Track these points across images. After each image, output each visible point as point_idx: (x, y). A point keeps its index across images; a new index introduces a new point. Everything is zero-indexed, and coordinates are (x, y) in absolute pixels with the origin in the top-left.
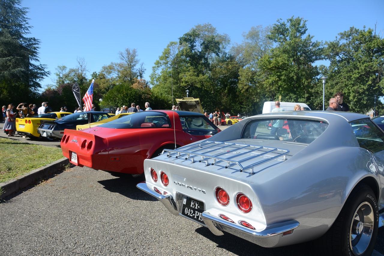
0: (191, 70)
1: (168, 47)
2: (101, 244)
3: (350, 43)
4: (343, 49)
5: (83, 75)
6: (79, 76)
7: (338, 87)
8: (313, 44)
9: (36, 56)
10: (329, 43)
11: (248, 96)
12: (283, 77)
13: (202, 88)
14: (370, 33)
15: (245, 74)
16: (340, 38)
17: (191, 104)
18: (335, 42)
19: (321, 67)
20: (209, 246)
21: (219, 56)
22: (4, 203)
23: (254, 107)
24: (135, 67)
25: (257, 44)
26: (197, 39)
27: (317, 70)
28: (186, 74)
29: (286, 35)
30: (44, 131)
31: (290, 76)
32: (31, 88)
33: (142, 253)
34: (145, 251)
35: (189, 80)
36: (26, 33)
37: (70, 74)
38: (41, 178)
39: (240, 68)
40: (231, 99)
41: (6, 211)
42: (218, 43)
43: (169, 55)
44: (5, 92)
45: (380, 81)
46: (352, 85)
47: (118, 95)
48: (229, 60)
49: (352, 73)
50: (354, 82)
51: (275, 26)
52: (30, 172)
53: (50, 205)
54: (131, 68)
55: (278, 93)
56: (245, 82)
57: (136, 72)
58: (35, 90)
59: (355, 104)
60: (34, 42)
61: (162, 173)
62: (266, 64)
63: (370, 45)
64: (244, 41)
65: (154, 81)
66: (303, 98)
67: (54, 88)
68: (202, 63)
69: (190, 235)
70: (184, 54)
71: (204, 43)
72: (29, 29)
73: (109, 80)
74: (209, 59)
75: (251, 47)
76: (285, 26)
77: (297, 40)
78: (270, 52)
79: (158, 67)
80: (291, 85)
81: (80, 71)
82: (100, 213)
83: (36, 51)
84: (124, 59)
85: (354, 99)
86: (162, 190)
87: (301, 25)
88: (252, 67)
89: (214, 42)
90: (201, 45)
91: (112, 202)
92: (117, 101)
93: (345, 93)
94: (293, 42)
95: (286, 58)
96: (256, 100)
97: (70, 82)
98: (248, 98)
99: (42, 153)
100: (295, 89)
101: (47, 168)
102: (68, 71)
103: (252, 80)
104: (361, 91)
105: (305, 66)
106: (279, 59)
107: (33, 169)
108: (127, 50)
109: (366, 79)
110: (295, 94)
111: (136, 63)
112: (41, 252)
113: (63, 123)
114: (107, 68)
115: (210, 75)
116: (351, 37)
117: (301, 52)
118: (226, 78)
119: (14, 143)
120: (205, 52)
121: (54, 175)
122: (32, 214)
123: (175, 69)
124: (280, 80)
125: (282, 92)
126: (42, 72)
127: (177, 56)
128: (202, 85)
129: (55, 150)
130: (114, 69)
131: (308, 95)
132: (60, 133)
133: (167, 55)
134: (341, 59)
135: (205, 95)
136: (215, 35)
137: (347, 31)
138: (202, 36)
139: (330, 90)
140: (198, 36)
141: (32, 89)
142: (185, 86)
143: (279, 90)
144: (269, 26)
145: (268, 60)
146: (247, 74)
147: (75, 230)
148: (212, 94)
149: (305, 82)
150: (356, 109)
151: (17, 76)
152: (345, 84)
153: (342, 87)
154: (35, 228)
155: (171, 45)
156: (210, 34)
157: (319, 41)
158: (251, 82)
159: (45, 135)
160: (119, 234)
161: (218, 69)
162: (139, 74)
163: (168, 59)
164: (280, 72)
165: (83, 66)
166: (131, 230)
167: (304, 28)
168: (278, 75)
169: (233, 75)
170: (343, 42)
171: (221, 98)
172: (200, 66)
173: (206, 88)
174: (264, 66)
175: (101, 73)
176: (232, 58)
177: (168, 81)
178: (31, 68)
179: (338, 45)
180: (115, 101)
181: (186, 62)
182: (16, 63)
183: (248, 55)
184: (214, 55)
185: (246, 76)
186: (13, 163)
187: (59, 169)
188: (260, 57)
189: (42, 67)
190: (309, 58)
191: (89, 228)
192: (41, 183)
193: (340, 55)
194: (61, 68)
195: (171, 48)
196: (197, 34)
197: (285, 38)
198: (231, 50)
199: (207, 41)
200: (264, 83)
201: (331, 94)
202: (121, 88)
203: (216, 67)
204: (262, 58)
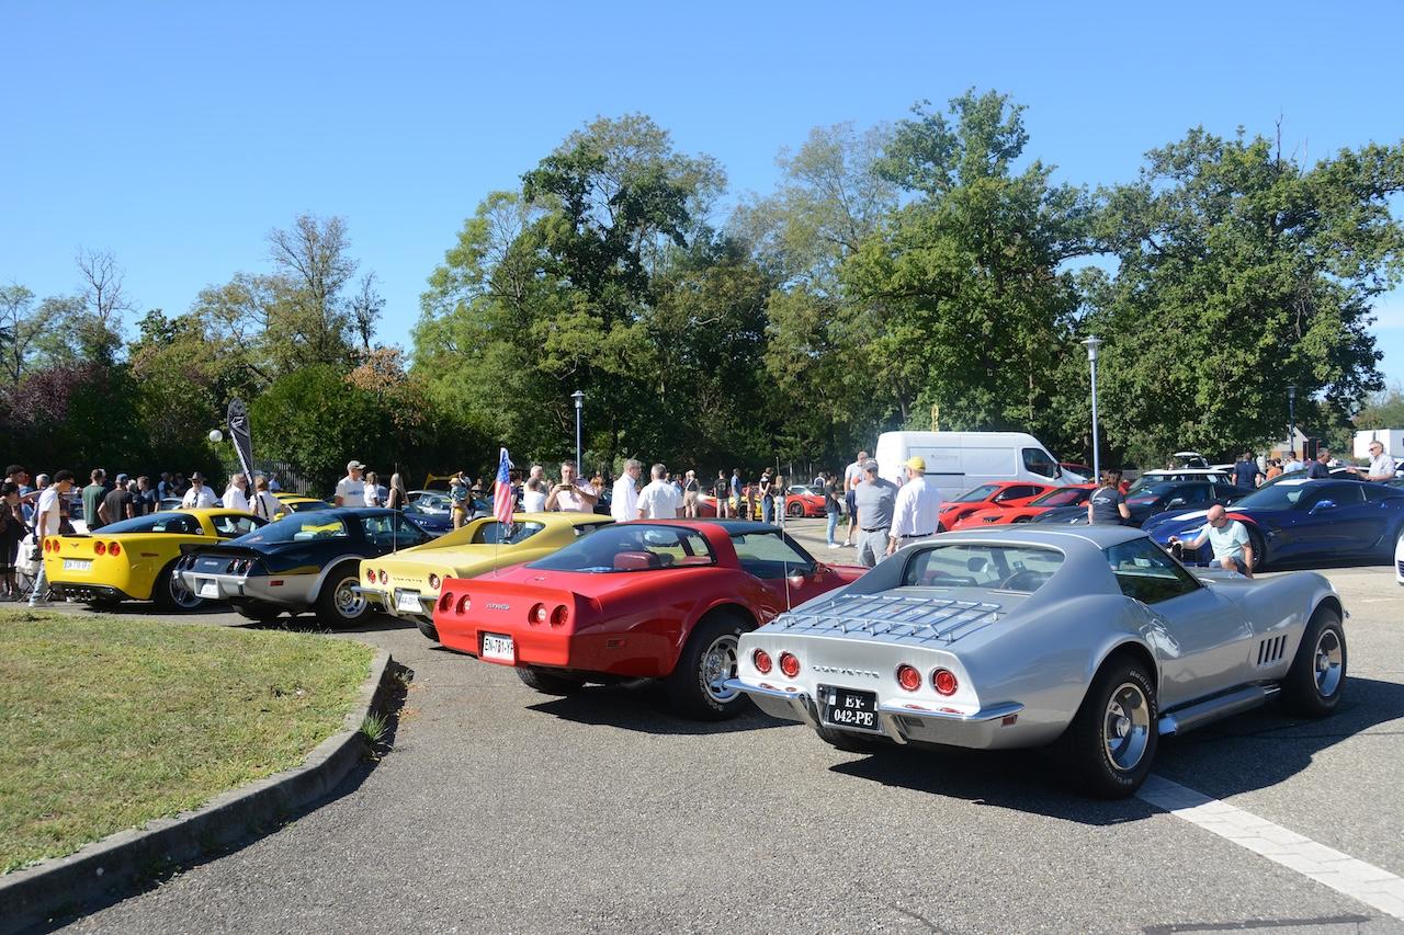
0: (579, 306)
1: (482, 213)
3: (1188, 190)
4: (1164, 212)
5: (108, 326)
6: (91, 330)
7: (1151, 358)
8: (1052, 195)
10: (1111, 190)
12: (941, 326)
13: (621, 373)
14: (1261, 153)
15: (793, 313)
16: (1152, 172)
18: (1135, 189)
19: (1086, 274)
21: (686, 246)
24: (338, 294)
25: (832, 196)
26: (593, 178)
27: (1072, 288)
28: (561, 323)
29: (945, 164)
30: (205, 581)
31: (967, 321)
35: (572, 346)
37: (47, 323)
39: (770, 290)
42: (680, 193)
43: (486, 244)
45: (1304, 334)
46: (1203, 352)
47: (296, 414)
48: (724, 258)
49: (1200, 304)
50: (1209, 338)
51: (906, 128)
54: (323, 295)
55: (924, 385)
56: (790, 346)
57: (345, 311)
59: (1217, 422)
62: (872, 276)
63: (1260, 199)
64: (782, 184)
66: (1019, 402)
68: (617, 272)
70: (550, 240)
71: (622, 194)
74: (645, 255)
75: (812, 209)
76: (943, 128)
77: (992, 186)
79: (443, 293)
80: (973, 357)
81: (94, 309)
84: (293, 260)
85: (1211, 405)
86: (786, 686)
87: (1004, 122)
88: (819, 286)
89: (664, 191)
90: (612, 203)
93: (1178, 382)
94: (976, 194)
95: (951, 255)
96: (839, 415)
97: (47, 360)
98: (800, 407)
100: (990, 372)
102: (39, 309)
103: (818, 336)
104: (1237, 371)
106: (926, 258)
108: (303, 224)
109: (1256, 328)
110: (990, 387)
111: (342, 276)
114: (219, 299)
115: (651, 321)
116: (1191, 167)
117: (1007, 227)
118: (712, 331)
120: (628, 232)
123: (512, 302)
124: (931, 334)
125: (941, 383)
127: (516, 253)
128: (621, 362)
130: (247, 301)
131: (1037, 390)
132: (270, 583)
133: (475, 246)
134: (1157, 252)
135: (636, 403)
136: (665, 159)
137: (1177, 143)
138: (615, 163)
139: (1121, 370)
140: (599, 165)
142: (555, 371)
143: (926, 376)
144: (878, 124)
145: (883, 259)
146: (798, 315)
148: (662, 394)
149: (1025, 340)
150: (1222, 441)
152: (1178, 349)
153: (1167, 359)
155: (494, 205)
156: (647, 158)
157: (1076, 184)
158: (814, 342)
161: (680, 301)
162: (355, 322)
163: (482, 260)
164: (932, 307)
165: (108, 287)
167: (1015, 136)
168: (921, 318)
169: (741, 318)
170: (1164, 185)
172: (611, 287)
173: (638, 372)
174: (866, 284)
175: (186, 316)
176: (733, 251)
177: (491, 353)
179: (1146, 200)
181: (554, 271)
183: (800, 241)
184: (661, 240)
185: (795, 322)
188: (847, 247)
190: (1038, 247)
193: (1154, 238)
194: (9, 295)
195: (492, 217)
196: (596, 157)
197: (944, 174)
198: (733, 219)
199: (638, 186)
200: (866, 348)
201: (1126, 386)
202: (306, 386)
203: (672, 288)
204: (855, 251)
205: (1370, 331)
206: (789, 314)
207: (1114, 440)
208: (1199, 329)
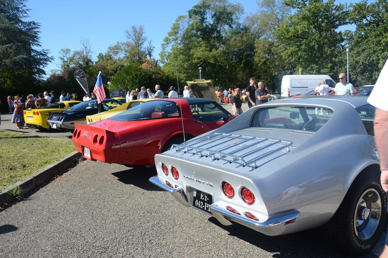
0: (203, 45)
1: (177, 22)
2: (119, 237)
3: (379, 2)
4: (371, 10)
5: (88, 57)
6: (85, 59)
7: (365, 54)
8: (336, 7)
9: (38, 41)
10: (355, 4)
11: (266, 69)
12: (303, 47)
13: (216, 63)
15: (262, 45)
17: (203, 86)
18: (361, 3)
19: (346, 32)
20: (221, 234)
21: (232, 28)
22: (24, 202)
23: (273, 81)
24: (142, 46)
25: (273, 12)
26: (207, 11)
27: (342, 36)
28: (198, 50)
30: (54, 123)
31: (310, 45)
32: (35, 75)
33: (157, 244)
34: (161, 241)
35: (201, 56)
36: (25, 17)
37: (75, 57)
38: (56, 174)
39: (256, 40)
40: (247, 74)
41: (26, 209)
42: (231, 14)
43: (178, 30)
44: (9, 82)
46: (381, 51)
47: (127, 76)
48: (244, 31)
49: (381, 37)
50: (384, 47)
52: (44, 168)
53: (67, 201)
54: (139, 46)
55: (298, 64)
56: (262, 55)
57: (145, 50)
58: (40, 77)
60: (34, 26)
61: (172, 168)
62: (283, 33)
64: (259, 9)
65: (164, 59)
66: (326, 68)
67: (59, 73)
68: (214, 36)
69: (203, 224)
70: (195, 28)
71: (215, 15)
72: (27, 12)
73: (116, 61)
74: (222, 31)
75: (267, 16)
77: (318, 5)
78: (288, 20)
79: (167, 43)
80: (312, 55)
81: (85, 53)
82: (116, 206)
83: (36, 35)
84: (131, 37)
86: (173, 184)
88: (269, 37)
89: (226, 13)
90: (212, 17)
91: (127, 194)
92: (127, 83)
93: (373, 60)
94: (313, 8)
95: (306, 26)
96: (275, 73)
97: (75, 66)
98: (266, 71)
99: (54, 146)
100: (317, 59)
101: (61, 163)
102: (73, 54)
103: (269, 52)
105: (328, 32)
106: (299, 28)
107: (46, 164)
108: (133, 28)
110: (317, 64)
111: (143, 41)
112: (64, 247)
113: (72, 113)
114: (113, 49)
115: (224, 49)
117: (323, 17)
118: (241, 51)
119: (24, 137)
120: (217, 25)
121: (68, 169)
122: (51, 210)
123: (186, 45)
124: (300, 50)
125: (303, 63)
126: (45, 57)
127: (187, 31)
128: (216, 60)
129: (67, 143)
130: (121, 49)
131: (331, 64)
132: (70, 124)
133: (176, 31)
134: (368, 22)
135: (220, 71)
136: (227, 5)
138: (213, 7)
139: (356, 58)
140: (208, 7)
141: (37, 76)
142: (197, 63)
143: (299, 61)
145: (286, 29)
146: (263, 46)
147: (93, 224)
148: (227, 69)
149: (327, 50)
151: (20, 63)
152: (374, 51)
153: (370, 54)
154: (55, 224)
155: (180, 19)
156: (222, 4)
157: (343, 3)
158: (268, 53)
159: (54, 127)
160: (135, 226)
161: (232, 42)
162: (147, 53)
163: (178, 34)
164: (300, 42)
165: (88, 47)
166: (146, 221)
168: (297, 45)
169: (248, 47)
171: (237, 73)
172: (212, 40)
173: (221, 63)
174: (282, 36)
175: (108, 54)
176: (246, 29)
177: (179, 59)
178: (33, 54)
179: (365, 6)
180: (124, 83)
181: (197, 37)
182: (17, 49)
183: (264, 25)
184: (227, 27)
185: (263, 48)
186: (27, 160)
187: (73, 163)
188: (277, 26)
189: (45, 53)
190: (332, 23)
191: (107, 222)
192: (56, 179)
193: (368, 18)
194: (65, 51)
195: (180, 22)
196: (208, 5)
197: (304, 3)
198: (245, 20)
199: (219, 12)
200: (282, 54)
201: (357, 62)
202: (129, 69)
203: (229, 40)
204: (279, 27)
206: (260, 46)
207: (353, 78)
208: (380, 44)
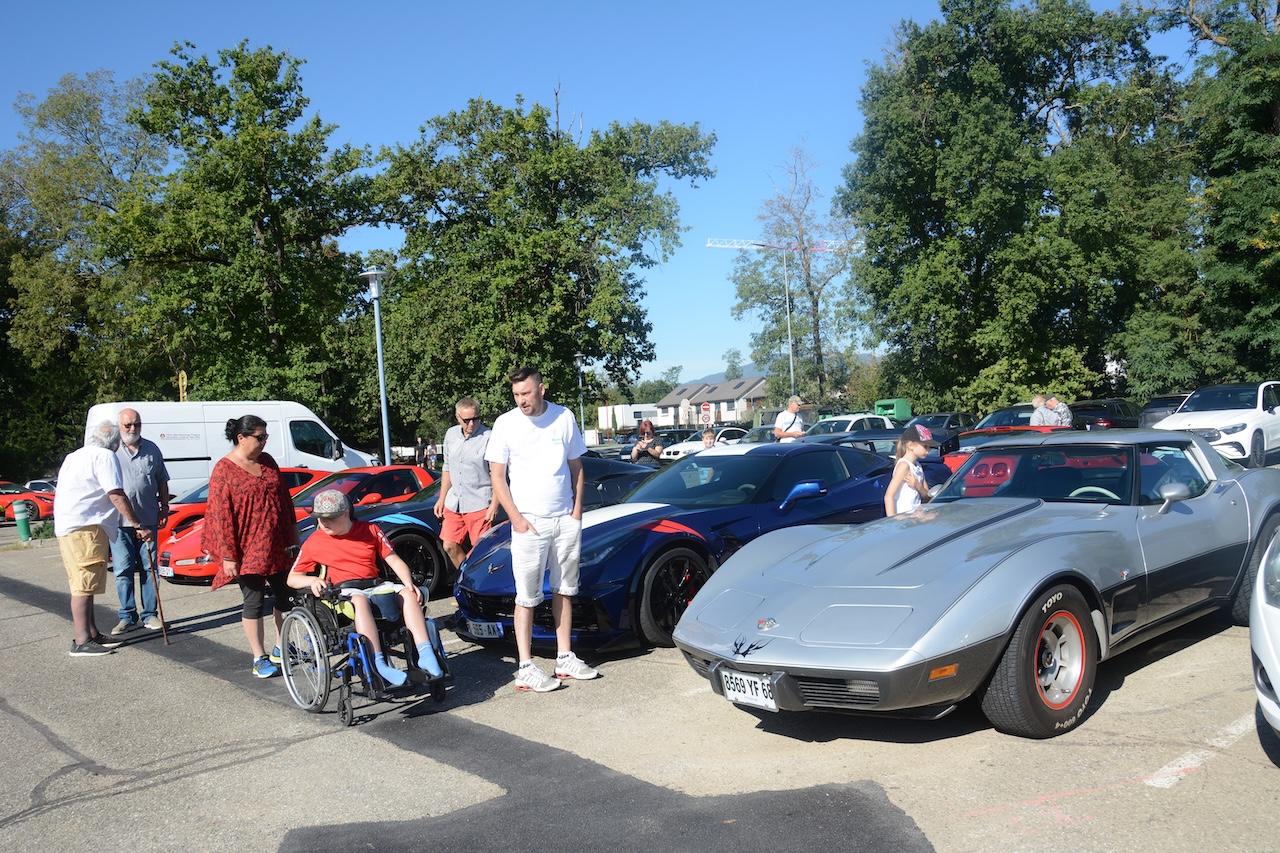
3: (471, 158)
4: (447, 176)
7: (441, 325)
8: (334, 157)
10: (397, 154)
14: (541, 119)
16: (435, 139)
18: (417, 149)
19: (374, 255)
25: (92, 153)
27: (360, 269)
29: (217, 118)
31: (242, 290)
45: (589, 301)
49: (488, 271)
51: (166, 71)
62: (133, 237)
63: (543, 164)
64: (28, 135)
76: (211, 76)
77: (264, 137)
78: (152, 187)
87: (281, 80)
94: (245, 143)
104: (527, 339)
109: (544, 295)
116: (474, 136)
117: (285, 188)
134: (444, 219)
137: (459, 113)
145: (144, 219)
157: (357, 145)
167: (293, 94)
179: (429, 162)
193: (440, 204)
197: (212, 127)
201: (416, 357)
205: (643, 304)
207: (408, 414)
208: (488, 296)
